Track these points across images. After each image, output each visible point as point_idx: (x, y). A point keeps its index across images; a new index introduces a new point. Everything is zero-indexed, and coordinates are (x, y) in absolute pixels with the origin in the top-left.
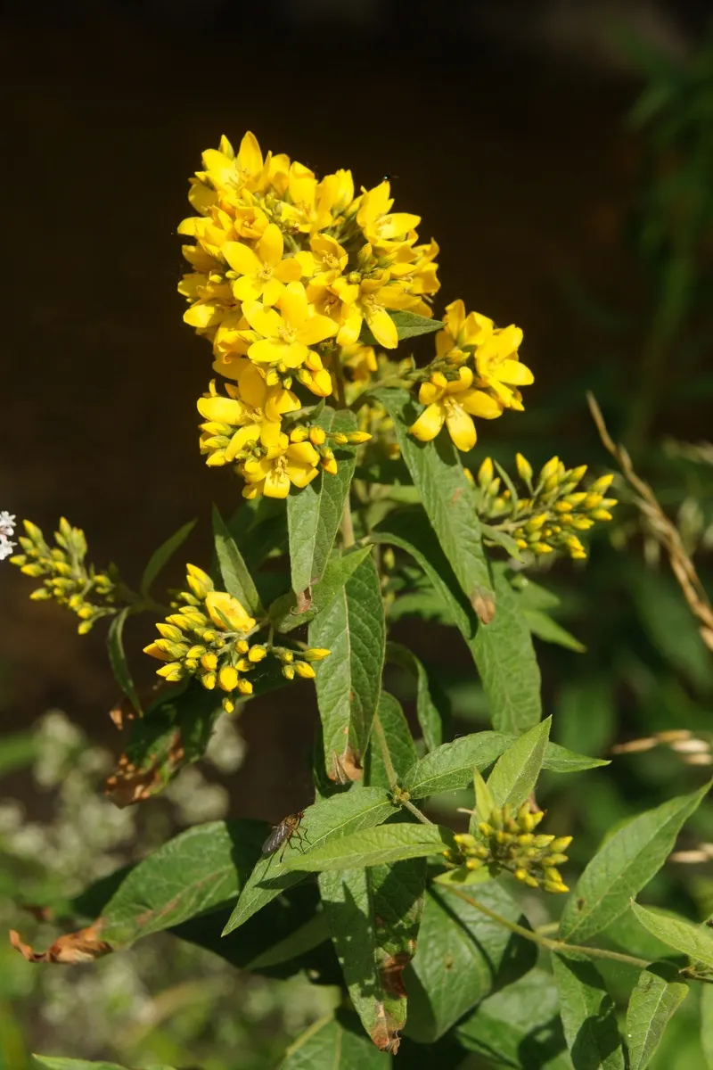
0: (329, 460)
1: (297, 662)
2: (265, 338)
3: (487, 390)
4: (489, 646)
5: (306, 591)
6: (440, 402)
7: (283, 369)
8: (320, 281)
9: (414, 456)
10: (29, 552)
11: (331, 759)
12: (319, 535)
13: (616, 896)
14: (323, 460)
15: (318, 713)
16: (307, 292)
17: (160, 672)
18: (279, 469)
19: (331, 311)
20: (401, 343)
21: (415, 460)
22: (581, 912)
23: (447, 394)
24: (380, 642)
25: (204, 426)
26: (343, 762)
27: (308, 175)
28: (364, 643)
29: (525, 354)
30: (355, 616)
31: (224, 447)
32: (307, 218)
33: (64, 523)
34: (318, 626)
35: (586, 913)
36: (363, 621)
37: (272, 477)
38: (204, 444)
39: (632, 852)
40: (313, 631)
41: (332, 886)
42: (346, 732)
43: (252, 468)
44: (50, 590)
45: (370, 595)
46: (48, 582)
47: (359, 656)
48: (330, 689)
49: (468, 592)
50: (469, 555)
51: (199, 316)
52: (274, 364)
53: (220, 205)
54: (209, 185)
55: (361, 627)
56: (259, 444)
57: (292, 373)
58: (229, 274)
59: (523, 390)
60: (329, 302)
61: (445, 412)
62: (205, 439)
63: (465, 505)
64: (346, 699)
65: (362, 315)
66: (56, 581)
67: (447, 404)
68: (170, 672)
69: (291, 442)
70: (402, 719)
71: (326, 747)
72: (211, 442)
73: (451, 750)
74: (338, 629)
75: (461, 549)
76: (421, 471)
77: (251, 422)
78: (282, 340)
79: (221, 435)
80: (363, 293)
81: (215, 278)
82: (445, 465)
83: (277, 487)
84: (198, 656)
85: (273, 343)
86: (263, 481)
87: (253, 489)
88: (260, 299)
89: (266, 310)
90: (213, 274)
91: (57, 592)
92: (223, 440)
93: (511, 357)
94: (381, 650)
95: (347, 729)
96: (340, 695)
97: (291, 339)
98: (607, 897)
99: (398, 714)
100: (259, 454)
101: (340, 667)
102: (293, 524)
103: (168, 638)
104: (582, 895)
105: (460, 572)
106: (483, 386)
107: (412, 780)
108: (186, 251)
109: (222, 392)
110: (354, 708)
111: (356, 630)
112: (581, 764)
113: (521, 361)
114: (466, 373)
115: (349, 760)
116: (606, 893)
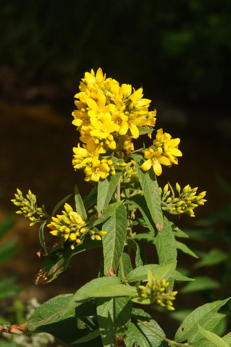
0: (113, 170)
1: (96, 235)
2: (96, 129)
3: (167, 156)
4: (161, 240)
5: (101, 212)
6: (151, 159)
7: (101, 139)
8: (116, 113)
9: (141, 175)
10: (17, 198)
11: (106, 270)
12: (108, 194)
13: (195, 328)
14: (111, 170)
15: (103, 254)
16: (111, 117)
17: (51, 232)
18: (96, 171)
19: (118, 123)
20: (140, 136)
21: (142, 176)
22: (183, 332)
23: (154, 156)
24: (125, 233)
25: (74, 156)
26: (110, 271)
27: (117, 83)
28: (120, 233)
29: (180, 147)
30: (118, 224)
31: (80, 163)
32: (116, 97)
33: (30, 192)
34: (106, 226)
35: (184, 333)
36: (120, 226)
37: (94, 174)
38: (74, 161)
39: (202, 315)
40: (104, 228)
41: (101, 311)
42: (112, 262)
43: (88, 170)
44: (22, 211)
45: (123, 218)
46: (22, 208)
47: (118, 237)
48: (108, 247)
49: (155, 222)
50: (156, 210)
51: (77, 122)
52: (98, 137)
53: (88, 88)
54: (86, 84)
55: (119, 228)
56: (91, 163)
57: (103, 140)
58: (87, 109)
59: (178, 158)
60: (118, 120)
61: (153, 162)
62: (74, 160)
63: (157, 194)
64: (112, 251)
65: (129, 127)
66: (24, 208)
67: (153, 159)
68: (54, 233)
69: (101, 163)
70: (129, 261)
71: (105, 266)
72: (76, 161)
73: (143, 268)
74: (112, 228)
75: (154, 208)
76: (143, 180)
77: (90, 157)
78: (102, 131)
79: (79, 159)
80: (130, 119)
81: (83, 110)
82: (151, 180)
83: (95, 177)
84: (64, 229)
85: (99, 131)
86: (91, 175)
87: (88, 178)
88: (97, 117)
89: (98, 121)
90: (83, 109)
91: (24, 211)
92: (80, 161)
93: (175, 147)
94: (125, 235)
95: (112, 261)
96: (111, 249)
97: (105, 131)
98: (192, 328)
99: (128, 259)
100: (90, 166)
101: (111, 240)
102: (99, 190)
103: (55, 222)
104: (184, 327)
105: (153, 215)
106: (166, 155)
107: (129, 276)
108: (76, 102)
109: (81, 146)
110: (115, 254)
111: (118, 229)
112: (185, 279)
113: (179, 149)
114: (160, 150)
115: (112, 271)
116: (192, 327)
